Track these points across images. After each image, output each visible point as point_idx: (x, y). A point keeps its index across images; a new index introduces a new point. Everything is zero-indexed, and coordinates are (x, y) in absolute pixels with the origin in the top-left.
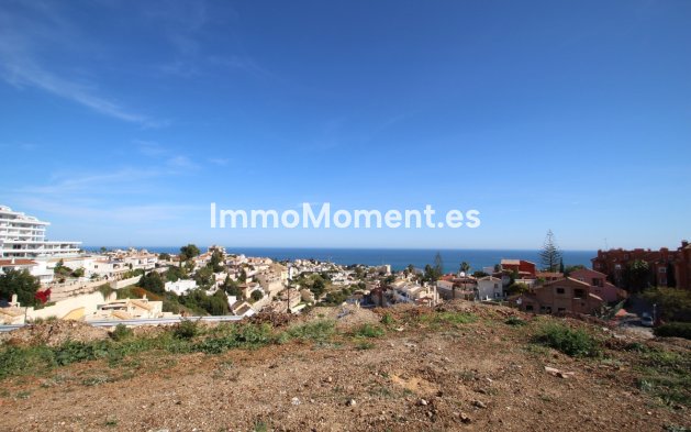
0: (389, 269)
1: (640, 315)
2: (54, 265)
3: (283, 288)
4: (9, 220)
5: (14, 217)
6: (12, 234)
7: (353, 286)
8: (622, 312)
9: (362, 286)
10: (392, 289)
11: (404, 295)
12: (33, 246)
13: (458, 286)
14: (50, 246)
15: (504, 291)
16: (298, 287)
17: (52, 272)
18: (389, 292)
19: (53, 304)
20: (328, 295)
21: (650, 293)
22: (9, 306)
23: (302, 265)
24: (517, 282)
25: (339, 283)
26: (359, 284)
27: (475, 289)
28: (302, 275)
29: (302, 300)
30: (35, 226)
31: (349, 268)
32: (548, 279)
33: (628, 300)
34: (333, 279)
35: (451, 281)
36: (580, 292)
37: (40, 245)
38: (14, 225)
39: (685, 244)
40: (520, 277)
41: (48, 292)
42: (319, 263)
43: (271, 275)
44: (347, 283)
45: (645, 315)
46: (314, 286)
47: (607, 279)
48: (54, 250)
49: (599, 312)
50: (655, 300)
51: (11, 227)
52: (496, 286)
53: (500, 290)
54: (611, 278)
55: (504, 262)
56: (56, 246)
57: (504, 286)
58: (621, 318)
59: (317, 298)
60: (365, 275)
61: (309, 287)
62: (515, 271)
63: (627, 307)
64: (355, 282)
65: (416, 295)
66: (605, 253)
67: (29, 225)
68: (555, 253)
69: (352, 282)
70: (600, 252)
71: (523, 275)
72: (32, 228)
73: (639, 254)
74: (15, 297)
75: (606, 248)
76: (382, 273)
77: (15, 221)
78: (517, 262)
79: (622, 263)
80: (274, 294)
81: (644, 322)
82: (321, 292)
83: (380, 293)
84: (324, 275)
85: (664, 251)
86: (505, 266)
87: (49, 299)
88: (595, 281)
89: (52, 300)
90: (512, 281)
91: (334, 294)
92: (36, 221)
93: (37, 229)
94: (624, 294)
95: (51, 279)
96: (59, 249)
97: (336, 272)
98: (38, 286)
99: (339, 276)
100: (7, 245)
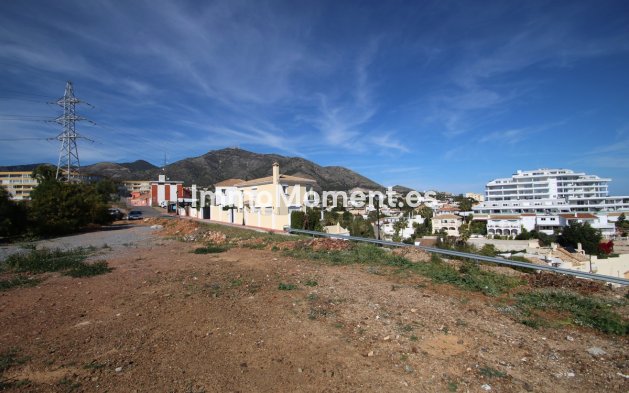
2: (615, 219)
4: (572, 181)
5: (577, 178)
6: (578, 192)
12: (595, 202)
14: (612, 201)
17: (613, 226)
19: (617, 256)
22: (575, 252)
30: (597, 183)
37: (601, 200)
38: (578, 184)
41: (610, 244)
48: (615, 204)
51: (576, 186)
56: (619, 200)
67: (591, 183)
72: (594, 186)
74: (580, 245)
77: (578, 181)
87: (612, 250)
89: (616, 252)
92: (597, 179)
93: (599, 186)
95: (614, 232)
96: (621, 204)
98: (599, 237)
100: (572, 202)
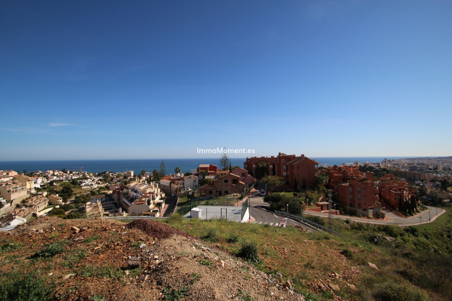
0: (132, 174)
1: (260, 191)
3: (28, 196)
7: (101, 188)
8: (253, 190)
9: (107, 188)
10: (127, 188)
11: (136, 192)
13: (174, 183)
15: (199, 183)
16: (45, 194)
18: (125, 190)
20: (76, 197)
21: (265, 179)
23: (53, 175)
24: (206, 177)
25: (89, 187)
26: (106, 187)
27: (183, 184)
28: (51, 183)
29: (50, 204)
31: (99, 175)
32: (222, 174)
33: (256, 183)
34: (83, 184)
35: (170, 179)
36: (235, 181)
39: (280, 154)
40: (209, 174)
42: (71, 172)
43: (14, 186)
44: (95, 186)
45: (262, 190)
46: (63, 191)
47: (249, 173)
49: (243, 191)
50: (266, 182)
52: (195, 181)
53: (197, 183)
54: (250, 172)
55: (201, 166)
57: (199, 181)
58: (253, 193)
59: (65, 200)
60: (112, 180)
61: (57, 193)
62: (207, 171)
63: (256, 187)
64: (103, 186)
65: (144, 191)
66: (250, 159)
68: (227, 160)
69: (100, 186)
70: (247, 158)
71: (210, 173)
73: (263, 159)
75: (250, 157)
76: (125, 177)
78: (208, 166)
79: (256, 164)
80: (18, 202)
81: (261, 194)
82: (70, 196)
83: (119, 192)
84: (74, 182)
85: (272, 157)
86: (202, 168)
88: (243, 175)
90: (204, 177)
91: (83, 196)
94: (255, 180)
97: (87, 179)
99: (88, 182)
